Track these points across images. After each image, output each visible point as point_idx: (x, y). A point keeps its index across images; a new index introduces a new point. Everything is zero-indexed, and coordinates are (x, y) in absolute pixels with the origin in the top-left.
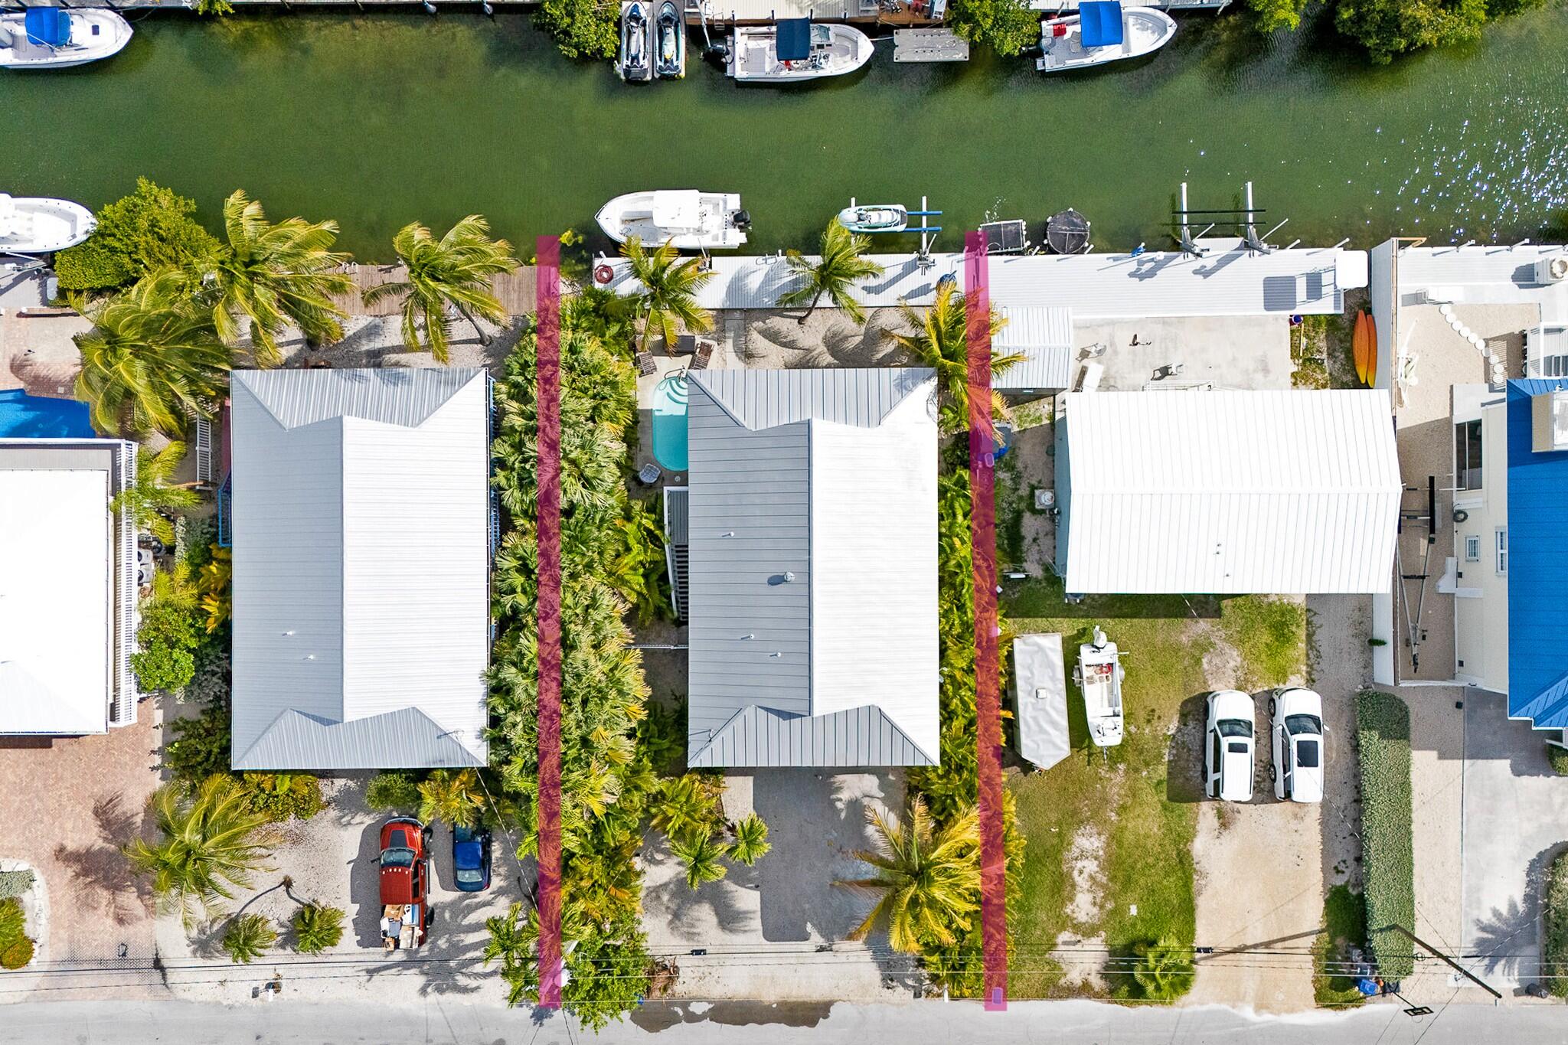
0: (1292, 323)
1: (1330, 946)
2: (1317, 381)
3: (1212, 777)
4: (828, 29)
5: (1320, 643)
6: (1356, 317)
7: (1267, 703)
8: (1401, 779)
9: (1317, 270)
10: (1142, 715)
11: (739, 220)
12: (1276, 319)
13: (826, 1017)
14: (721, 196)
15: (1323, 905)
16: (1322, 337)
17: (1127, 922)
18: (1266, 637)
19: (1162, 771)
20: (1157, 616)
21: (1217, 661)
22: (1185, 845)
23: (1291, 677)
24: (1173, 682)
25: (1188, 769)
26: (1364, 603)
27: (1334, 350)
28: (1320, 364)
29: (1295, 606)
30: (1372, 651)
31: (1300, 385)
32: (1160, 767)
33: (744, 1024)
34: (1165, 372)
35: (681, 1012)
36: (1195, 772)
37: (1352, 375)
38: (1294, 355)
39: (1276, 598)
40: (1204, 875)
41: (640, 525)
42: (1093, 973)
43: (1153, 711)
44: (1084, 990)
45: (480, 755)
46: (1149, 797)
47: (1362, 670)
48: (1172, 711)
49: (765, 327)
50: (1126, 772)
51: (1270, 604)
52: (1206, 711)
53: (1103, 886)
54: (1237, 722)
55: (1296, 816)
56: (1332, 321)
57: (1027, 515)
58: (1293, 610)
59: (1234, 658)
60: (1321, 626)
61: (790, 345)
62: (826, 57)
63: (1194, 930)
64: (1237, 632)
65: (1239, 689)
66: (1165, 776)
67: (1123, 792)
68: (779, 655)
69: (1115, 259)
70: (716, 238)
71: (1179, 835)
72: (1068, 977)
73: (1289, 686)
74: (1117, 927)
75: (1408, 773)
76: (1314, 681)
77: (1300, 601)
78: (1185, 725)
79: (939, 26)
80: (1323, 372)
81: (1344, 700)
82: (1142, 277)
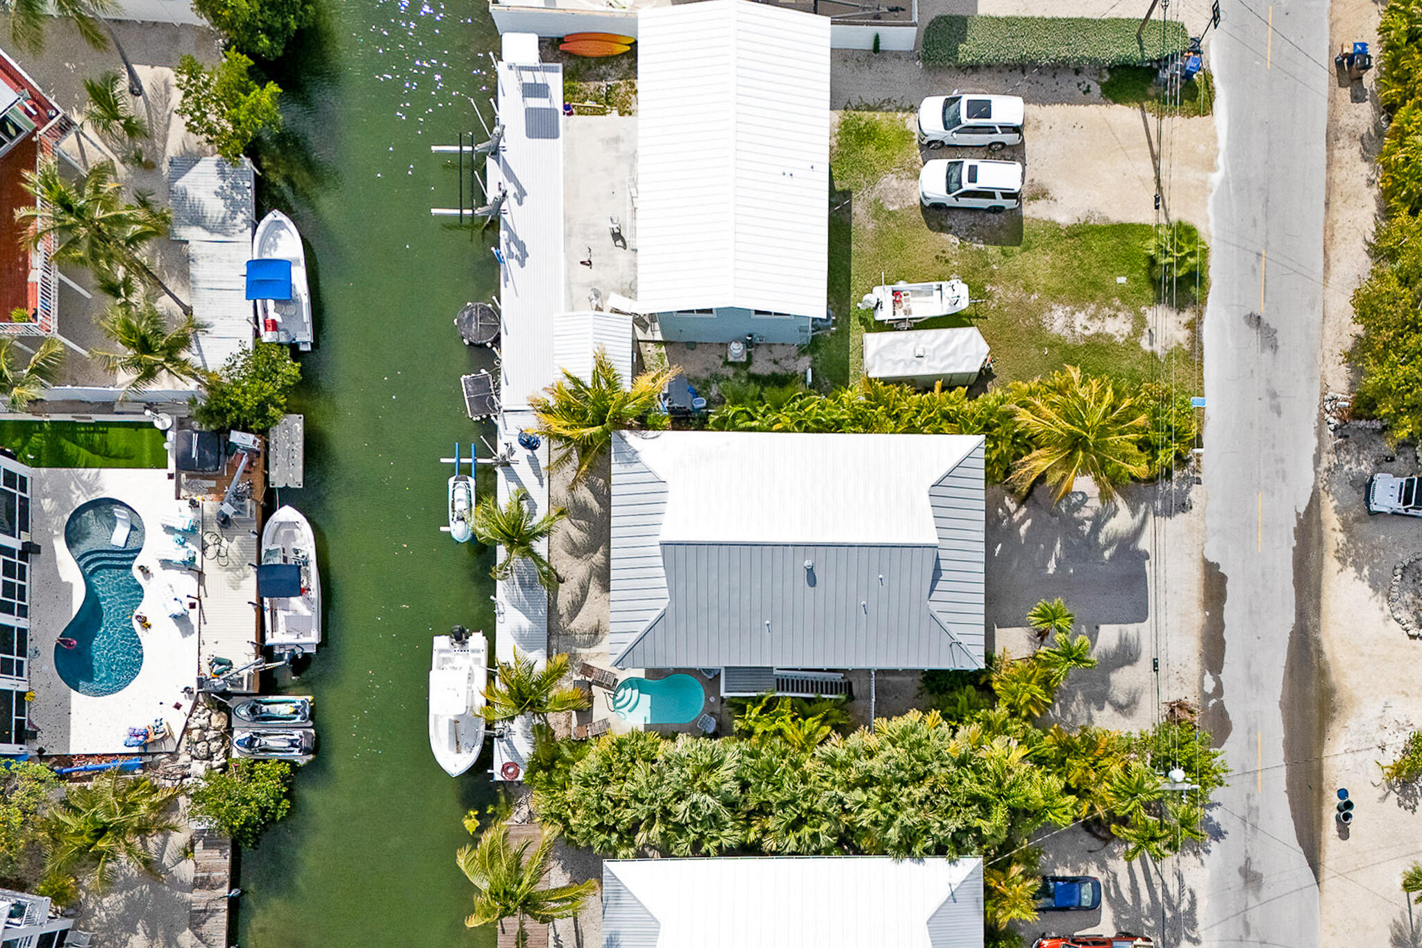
0: (571, 114)
1: (1156, 101)
2: (627, 93)
3: (999, 201)
4: (268, 551)
5: (876, 100)
6: (566, 53)
7: (933, 148)
8: (1003, 25)
9: (520, 87)
10: (941, 268)
11: (460, 638)
12: (567, 128)
13: (1218, 566)
14: (435, 654)
15: (1118, 106)
16: (584, 85)
17: (1133, 286)
18: (870, 150)
19: (993, 250)
20: (849, 251)
21: (891, 197)
22: (1062, 231)
23: (908, 127)
24: (910, 238)
25: (991, 226)
26: (840, 56)
27: (598, 75)
28: (611, 89)
29: (842, 121)
30: (884, 51)
31: (632, 108)
32: (989, 252)
33: (1223, 642)
34: (617, 236)
35: (1213, 701)
36: (994, 219)
37: (623, 58)
38: (603, 113)
39: (834, 139)
40: (1090, 214)
41: (756, 720)
42: (1179, 319)
43: (937, 257)
44: (1194, 327)
45: (971, 864)
46: (1017, 263)
47: (903, 62)
48: (938, 240)
49: (566, 615)
50: (993, 283)
51: (840, 145)
52: (938, 206)
53: (1099, 308)
54: (948, 178)
55: (1037, 128)
56: (569, 76)
57: (752, 369)
58: (845, 123)
59: (890, 182)
60: (860, 97)
61: (584, 590)
62: (296, 552)
63: (1140, 225)
64: (865, 177)
65: (918, 177)
66: (998, 248)
67: (1012, 288)
68: (881, 576)
69: (507, 279)
70: (477, 661)
71: (1053, 237)
72: (1182, 341)
73: (916, 130)
74: (1138, 295)
75: (998, 19)
76: (912, 107)
77: (837, 116)
78: (951, 228)
79: (267, 445)
80: (619, 86)
81: (930, 78)
82: (525, 255)
